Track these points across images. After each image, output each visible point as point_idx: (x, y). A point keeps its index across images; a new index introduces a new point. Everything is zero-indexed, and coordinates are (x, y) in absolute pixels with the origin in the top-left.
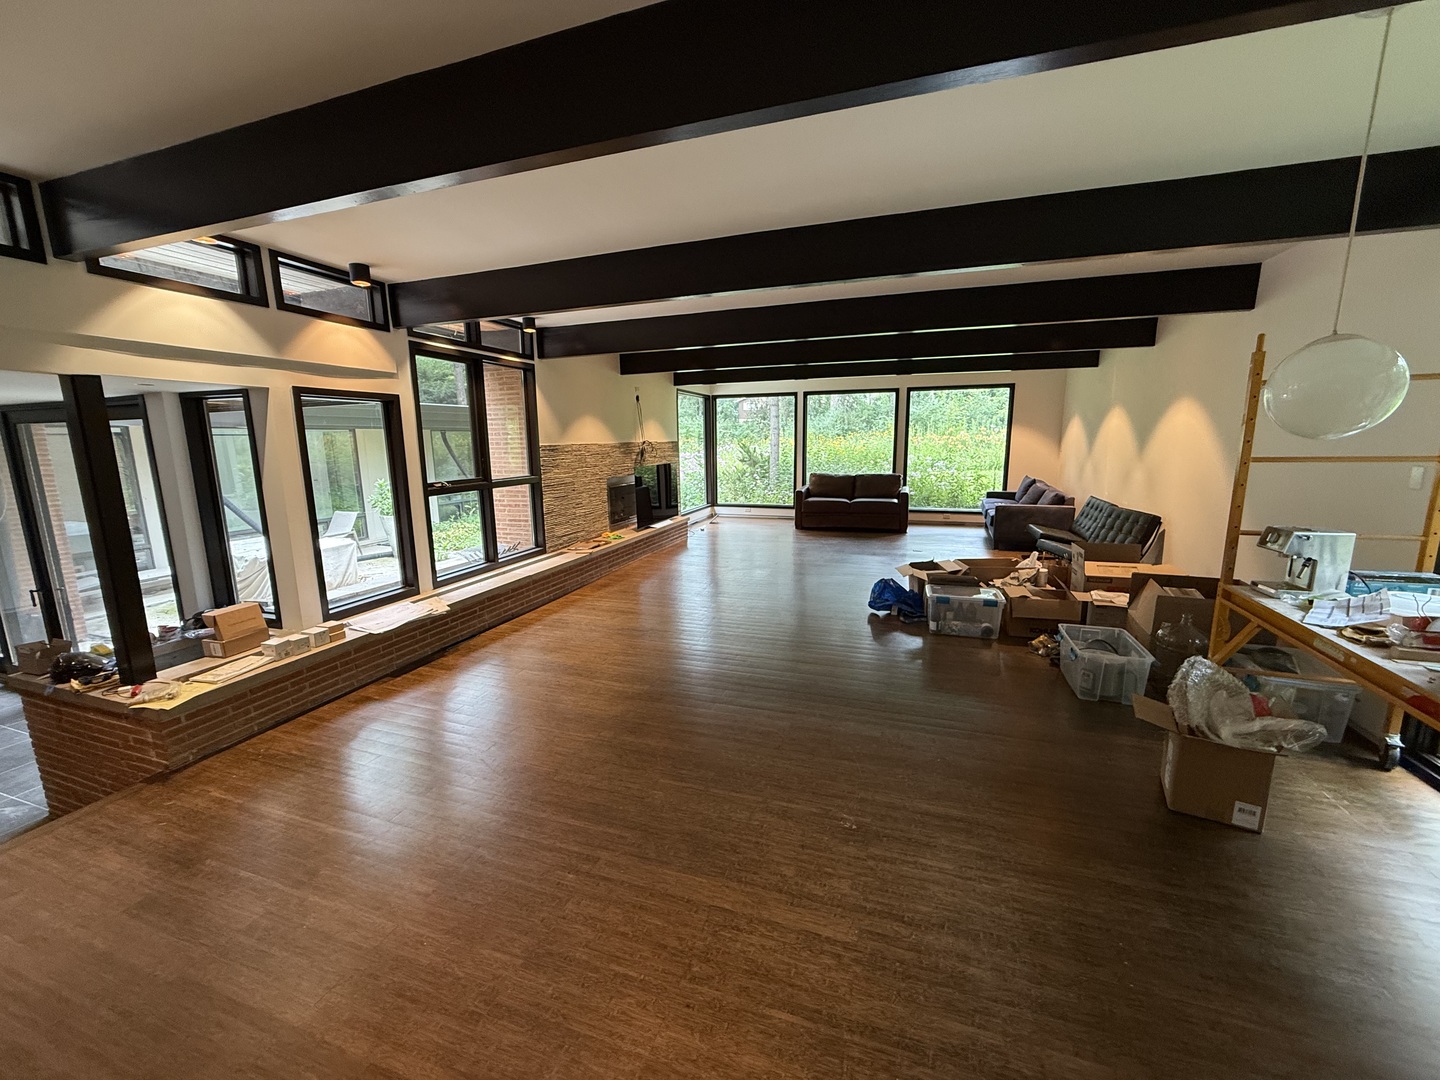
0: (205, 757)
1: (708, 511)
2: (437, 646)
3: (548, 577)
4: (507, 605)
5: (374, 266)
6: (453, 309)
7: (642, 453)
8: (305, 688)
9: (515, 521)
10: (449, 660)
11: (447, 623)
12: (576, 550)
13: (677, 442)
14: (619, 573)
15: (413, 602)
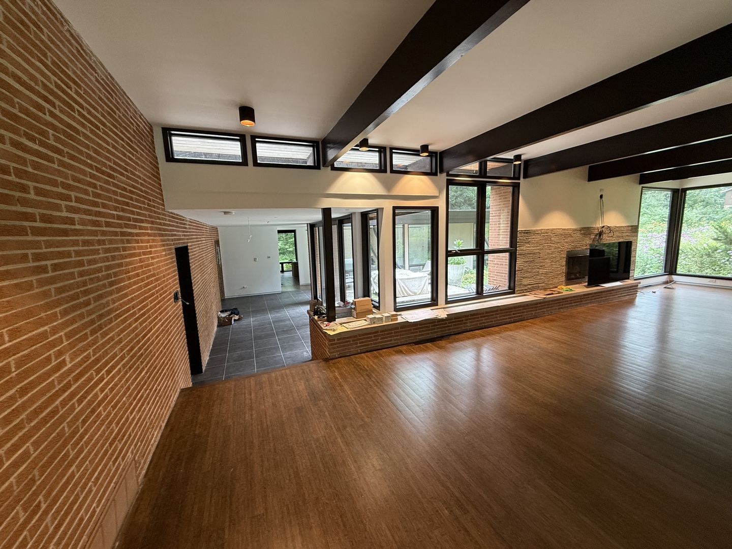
0: (341, 357)
1: (665, 278)
2: (439, 334)
3: (511, 308)
4: (482, 320)
5: (431, 144)
6: (470, 158)
7: (600, 234)
8: (378, 339)
9: (500, 273)
10: (442, 343)
11: (446, 323)
12: (535, 294)
13: (638, 226)
14: (563, 314)
15: (432, 310)
